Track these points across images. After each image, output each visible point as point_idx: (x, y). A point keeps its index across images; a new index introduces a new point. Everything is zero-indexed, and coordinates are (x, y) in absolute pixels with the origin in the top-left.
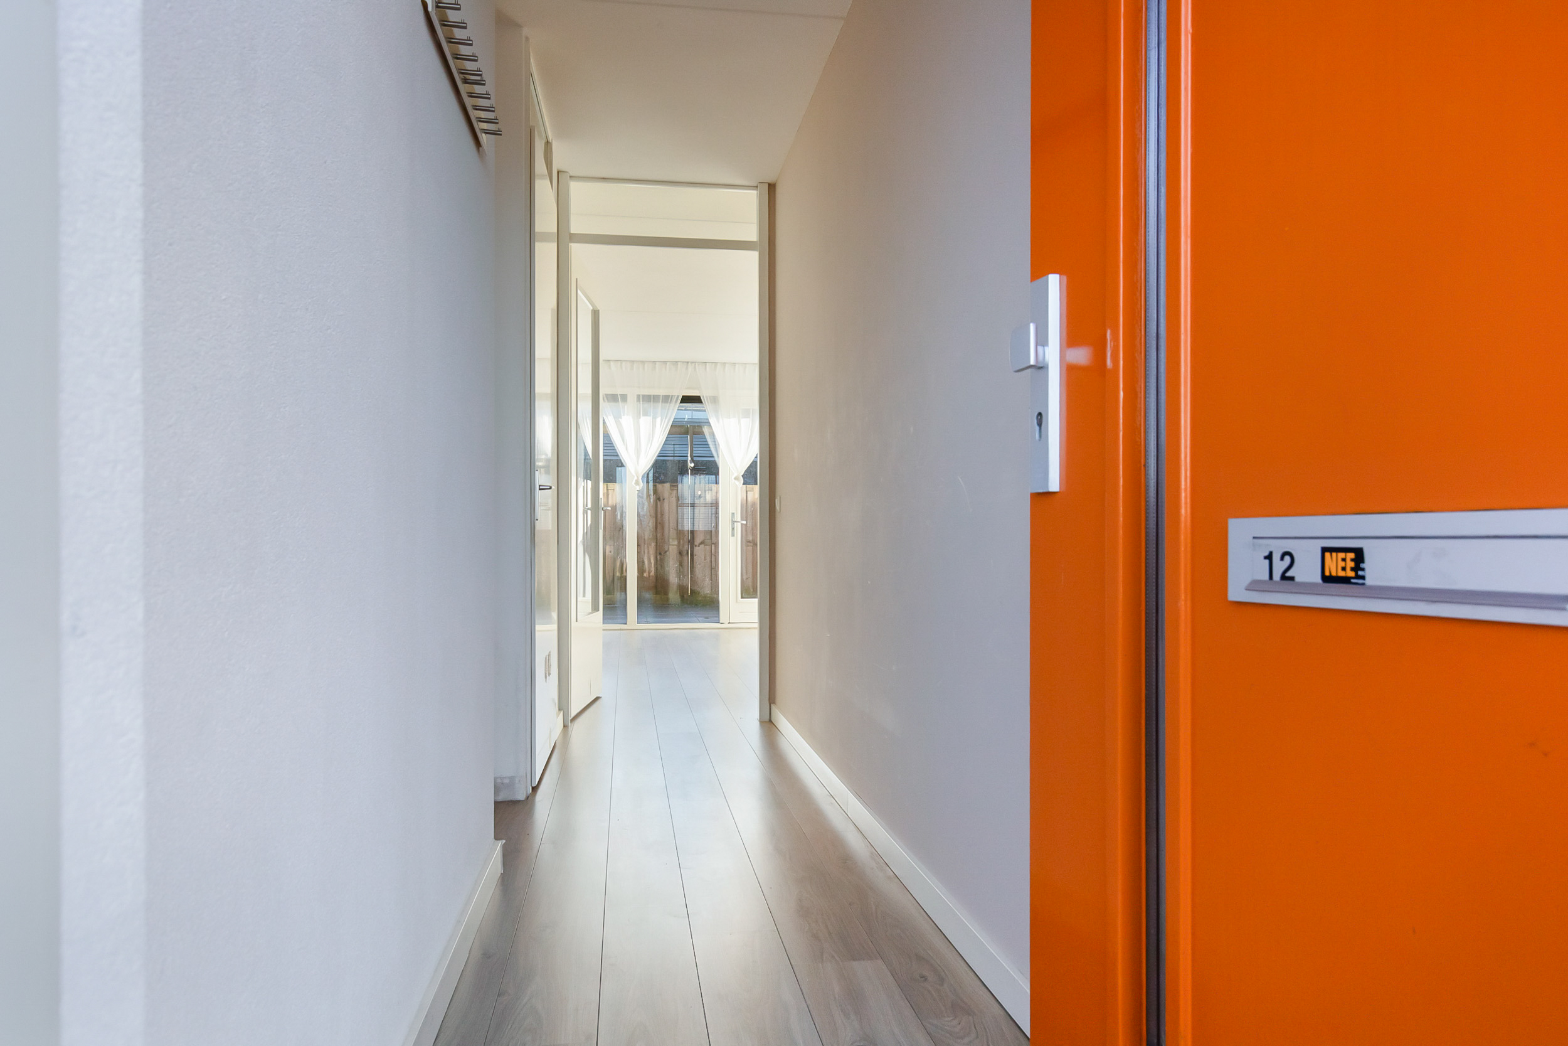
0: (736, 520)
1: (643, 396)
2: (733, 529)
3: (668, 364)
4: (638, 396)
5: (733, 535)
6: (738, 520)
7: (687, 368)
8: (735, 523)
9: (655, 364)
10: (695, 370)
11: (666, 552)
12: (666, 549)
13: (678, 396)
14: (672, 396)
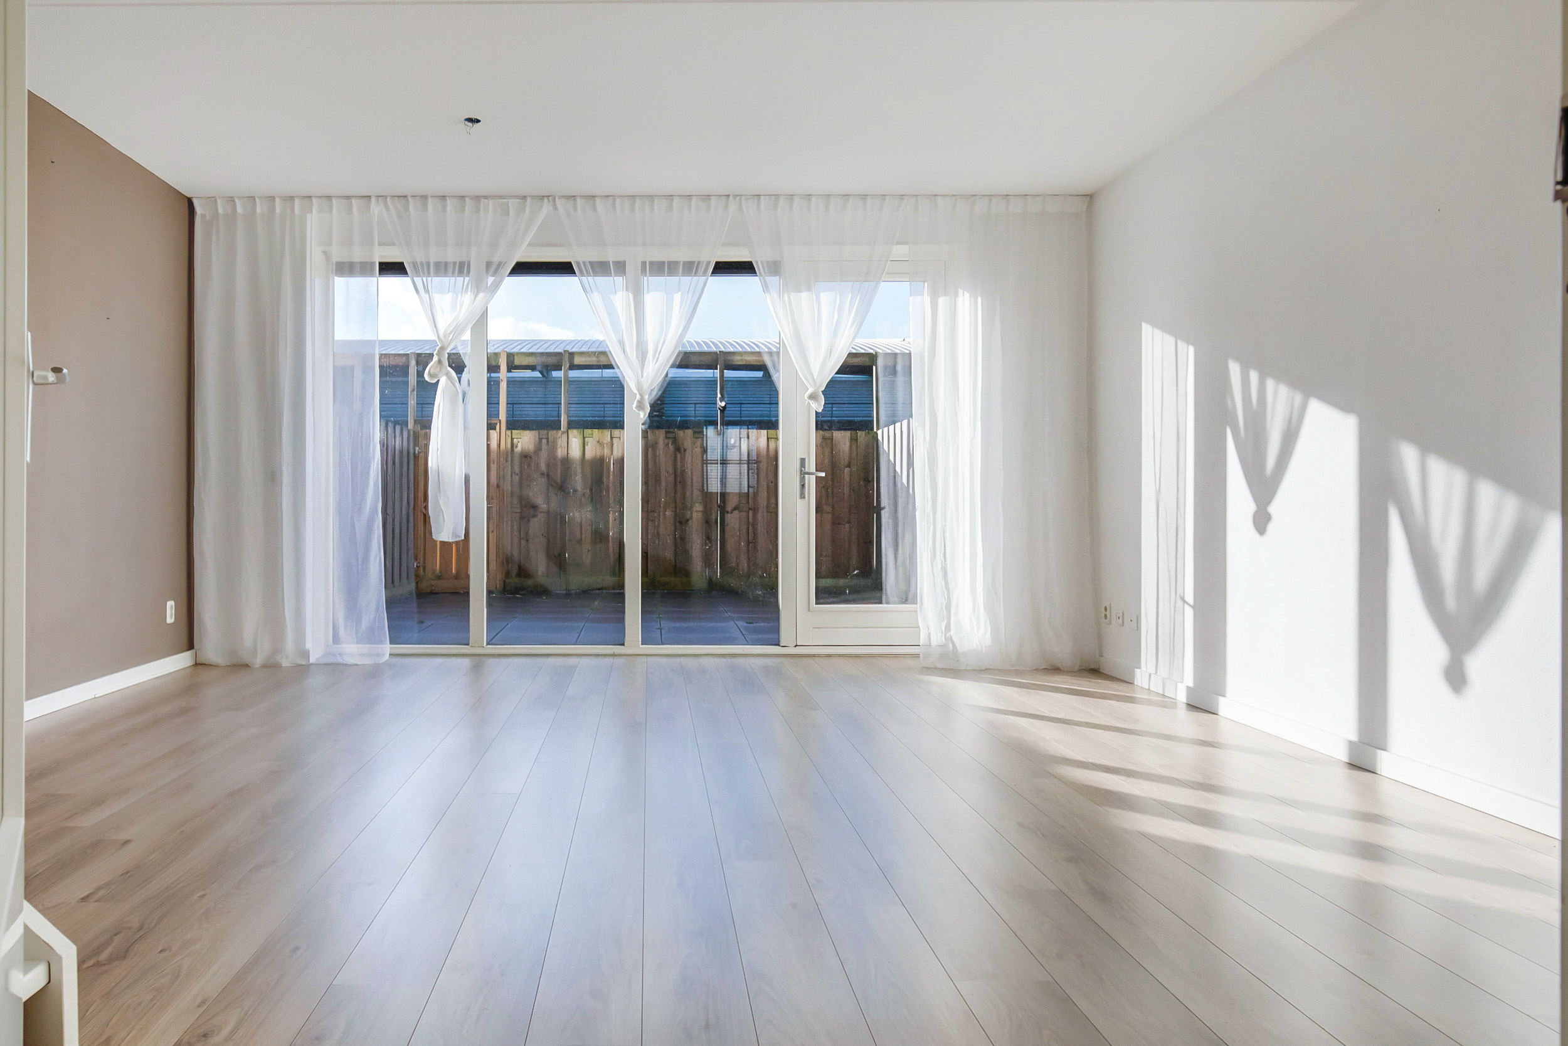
0: (807, 470)
1: (651, 263)
2: (803, 486)
3: (694, 199)
4: (644, 264)
5: (802, 496)
6: (811, 471)
7: (726, 207)
8: (806, 476)
9: (672, 200)
10: (741, 209)
11: (688, 520)
12: (688, 516)
13: (708, 263)
14: (699, 263)
